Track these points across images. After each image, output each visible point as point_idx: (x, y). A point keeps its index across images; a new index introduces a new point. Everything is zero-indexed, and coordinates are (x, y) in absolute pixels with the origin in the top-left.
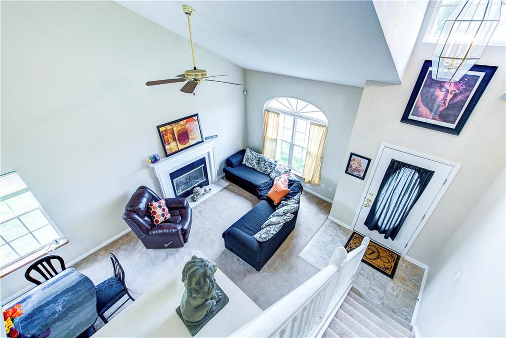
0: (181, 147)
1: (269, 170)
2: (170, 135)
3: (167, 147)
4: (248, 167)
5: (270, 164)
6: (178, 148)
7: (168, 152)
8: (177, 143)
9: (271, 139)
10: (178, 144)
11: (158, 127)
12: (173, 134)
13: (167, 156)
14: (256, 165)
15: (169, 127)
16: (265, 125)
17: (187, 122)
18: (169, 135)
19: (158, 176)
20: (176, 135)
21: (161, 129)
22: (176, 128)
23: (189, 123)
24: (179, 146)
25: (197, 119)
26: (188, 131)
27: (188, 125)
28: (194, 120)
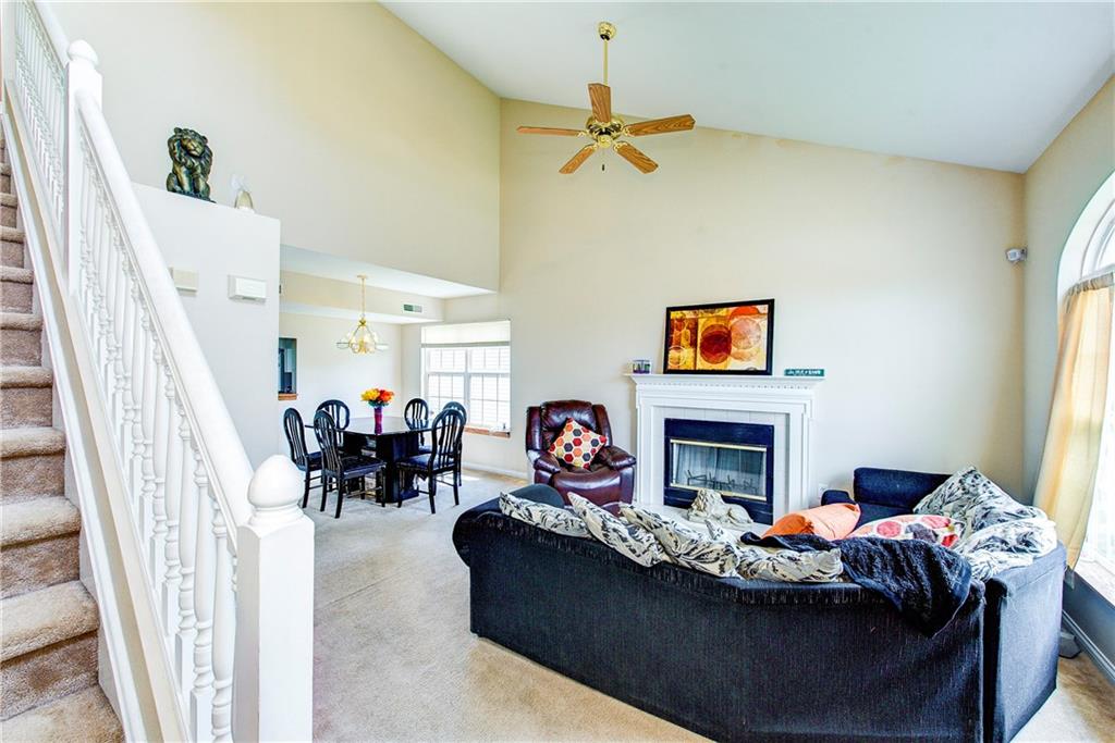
0: (702, 364)
2: (686, 332)
3: (672, 353)
6: (695, 364)
7: (671, 366)
8: (696, 351)
10: (699, 355)
11: (669, 310)
12: (694, 330)
13: (667, 371)
15: (689, 315)
17: (734, 315)
18: (684, 330)
20: (700, 334)
21: (674, 315)
22: (705, 321)
23: (740, 317)
24: (698, 362)
25: (766, 311)
26: (733, 334)
27: (736, 320)
28: (759, 313)
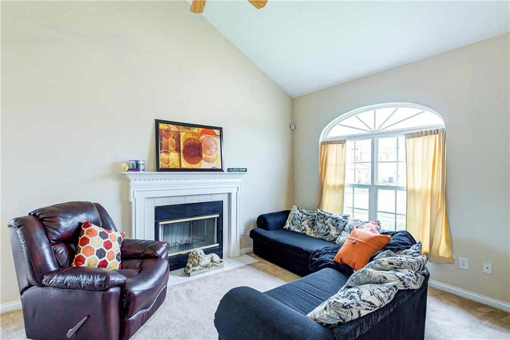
0: (185, 165)
1: (333, 232)
2: (172, 140)
3: (162, 156)
4: (294, 232)
5: (334, 222)
6: (180, 164)
7: (162, 165)
8: (180, 155)
9: (334, 187)
10: (182, 158)
11: (158, 122)
12: (178, 140)
13: (159, 169)
14: (308, 229)
15: (173, 128)
16: (323, 165)
17: (202, 133)
19: (132, 200)
20: (182, 143)
21: (161, 126)
22: (184, 135)
23: (206, 135)
24: (182, 163)
25: (219, 134)
26: (202, 145)
27: (203, 136)
28: (215, 134)
